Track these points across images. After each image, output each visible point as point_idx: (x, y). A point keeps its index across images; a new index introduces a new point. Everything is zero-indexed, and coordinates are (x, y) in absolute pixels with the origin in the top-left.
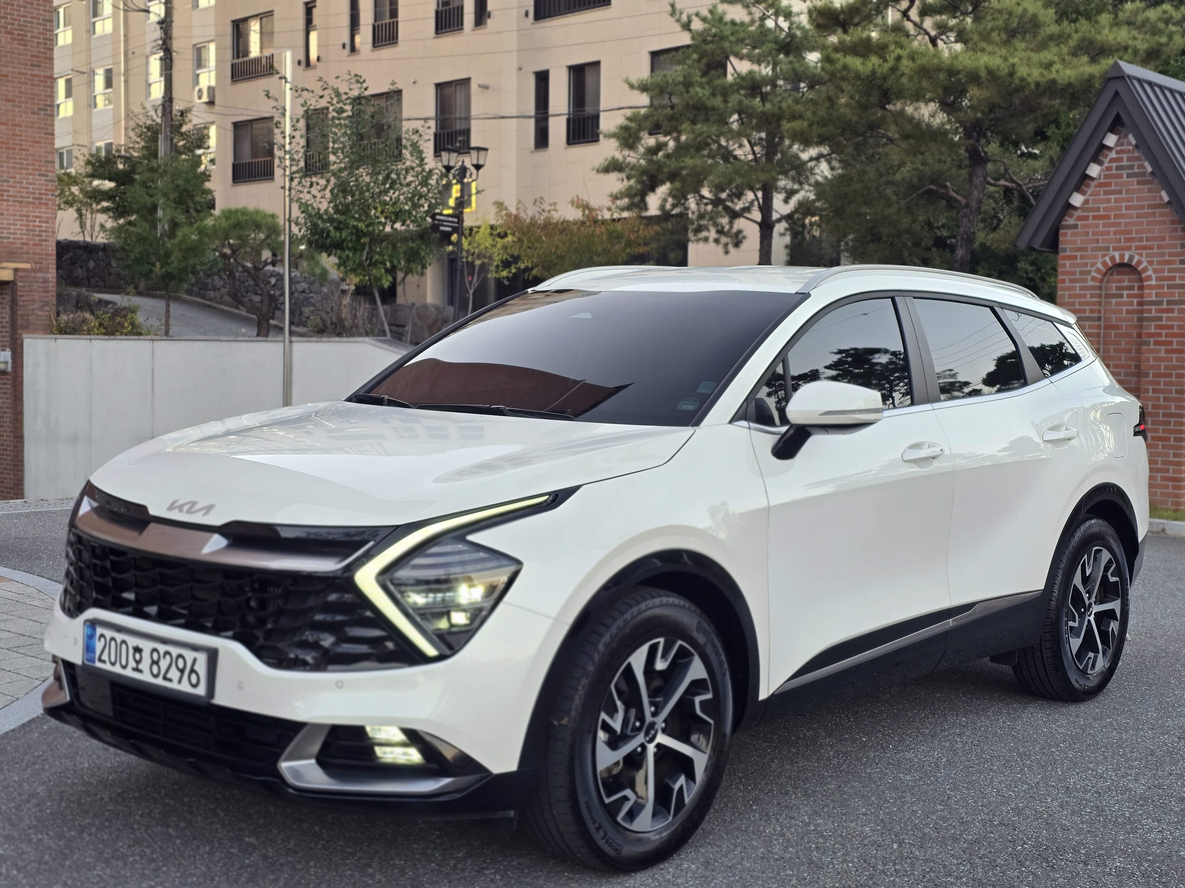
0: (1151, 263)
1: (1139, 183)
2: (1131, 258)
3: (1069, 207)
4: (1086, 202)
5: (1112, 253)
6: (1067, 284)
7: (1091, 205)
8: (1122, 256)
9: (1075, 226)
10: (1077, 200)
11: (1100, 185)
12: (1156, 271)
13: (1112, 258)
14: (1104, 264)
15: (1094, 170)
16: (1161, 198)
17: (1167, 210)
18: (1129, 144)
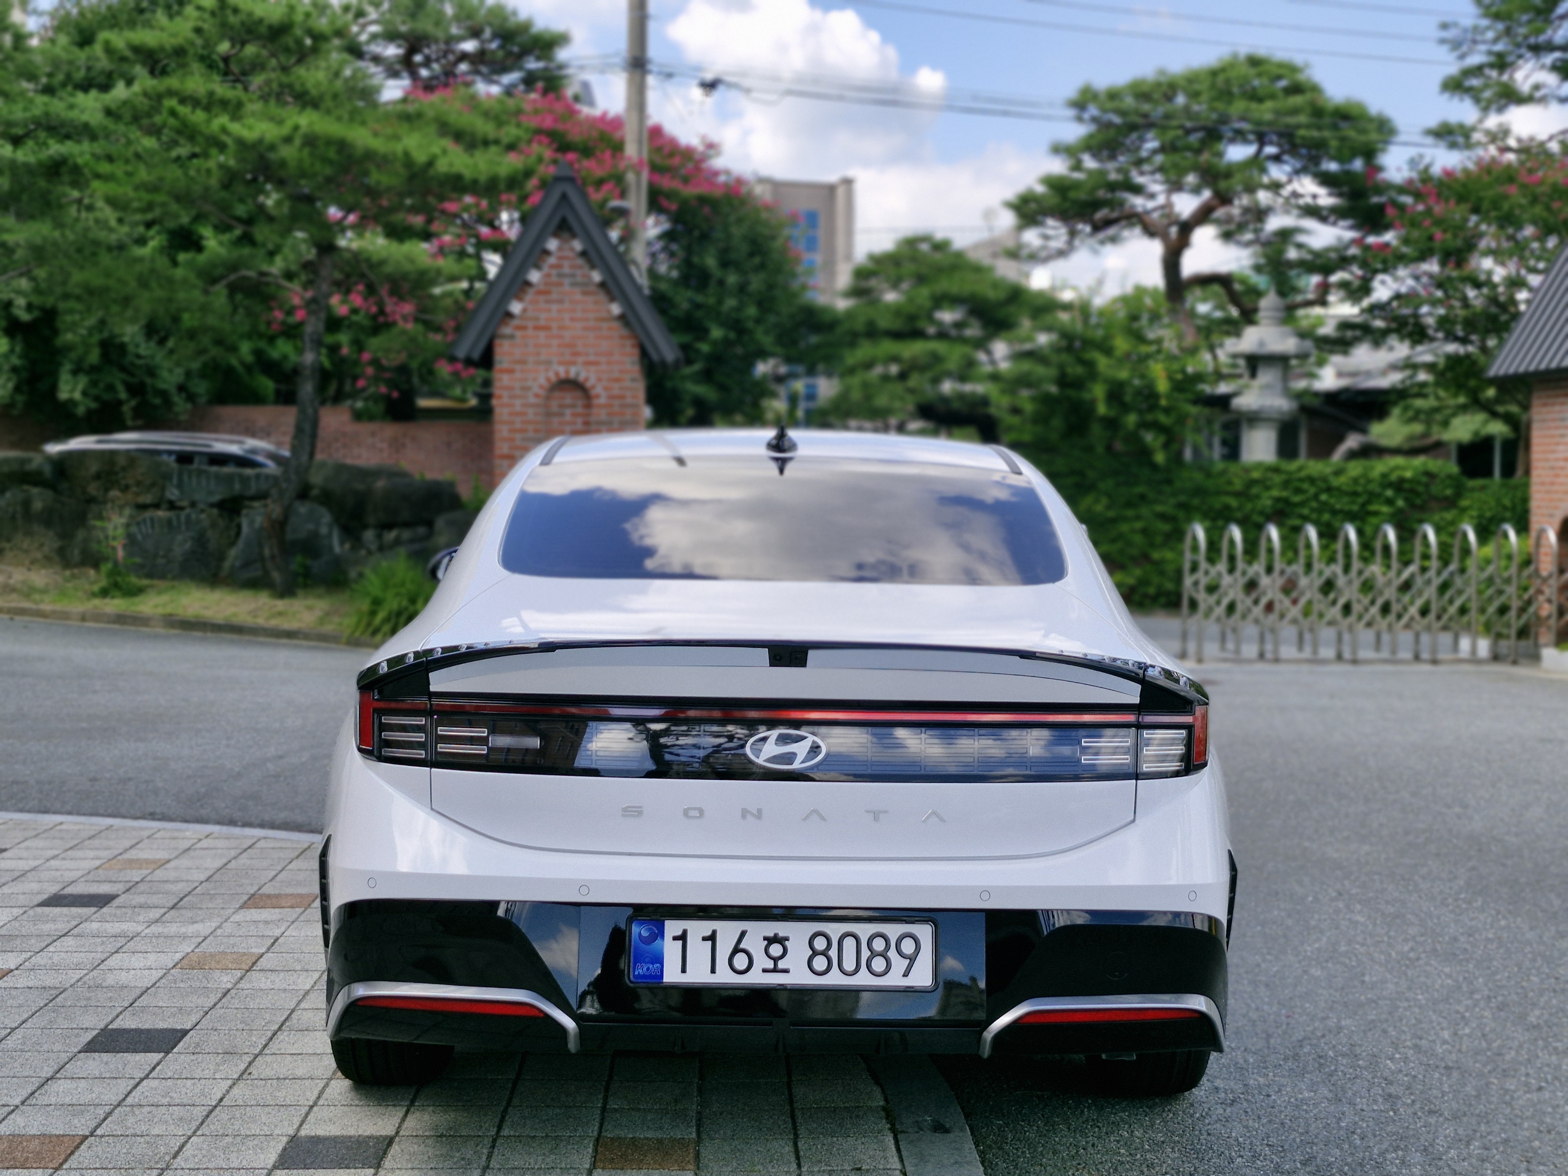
0: (599, 380)
1: (585, 293)
2: (578, 374)
3: (509, 315)
4: (524, 310)
5: (556, 367)
6: (505, 400)
7: (530, 314)
8: (567, 372)
9: (512, 337)
10: (516, 307)
11: (540, 293)
12: (606, 389)
13: (557, 374)
14: (548, 379)
15: (534, 276)
16: (609, 311)
17: (616, 324)
18: (572, 249)
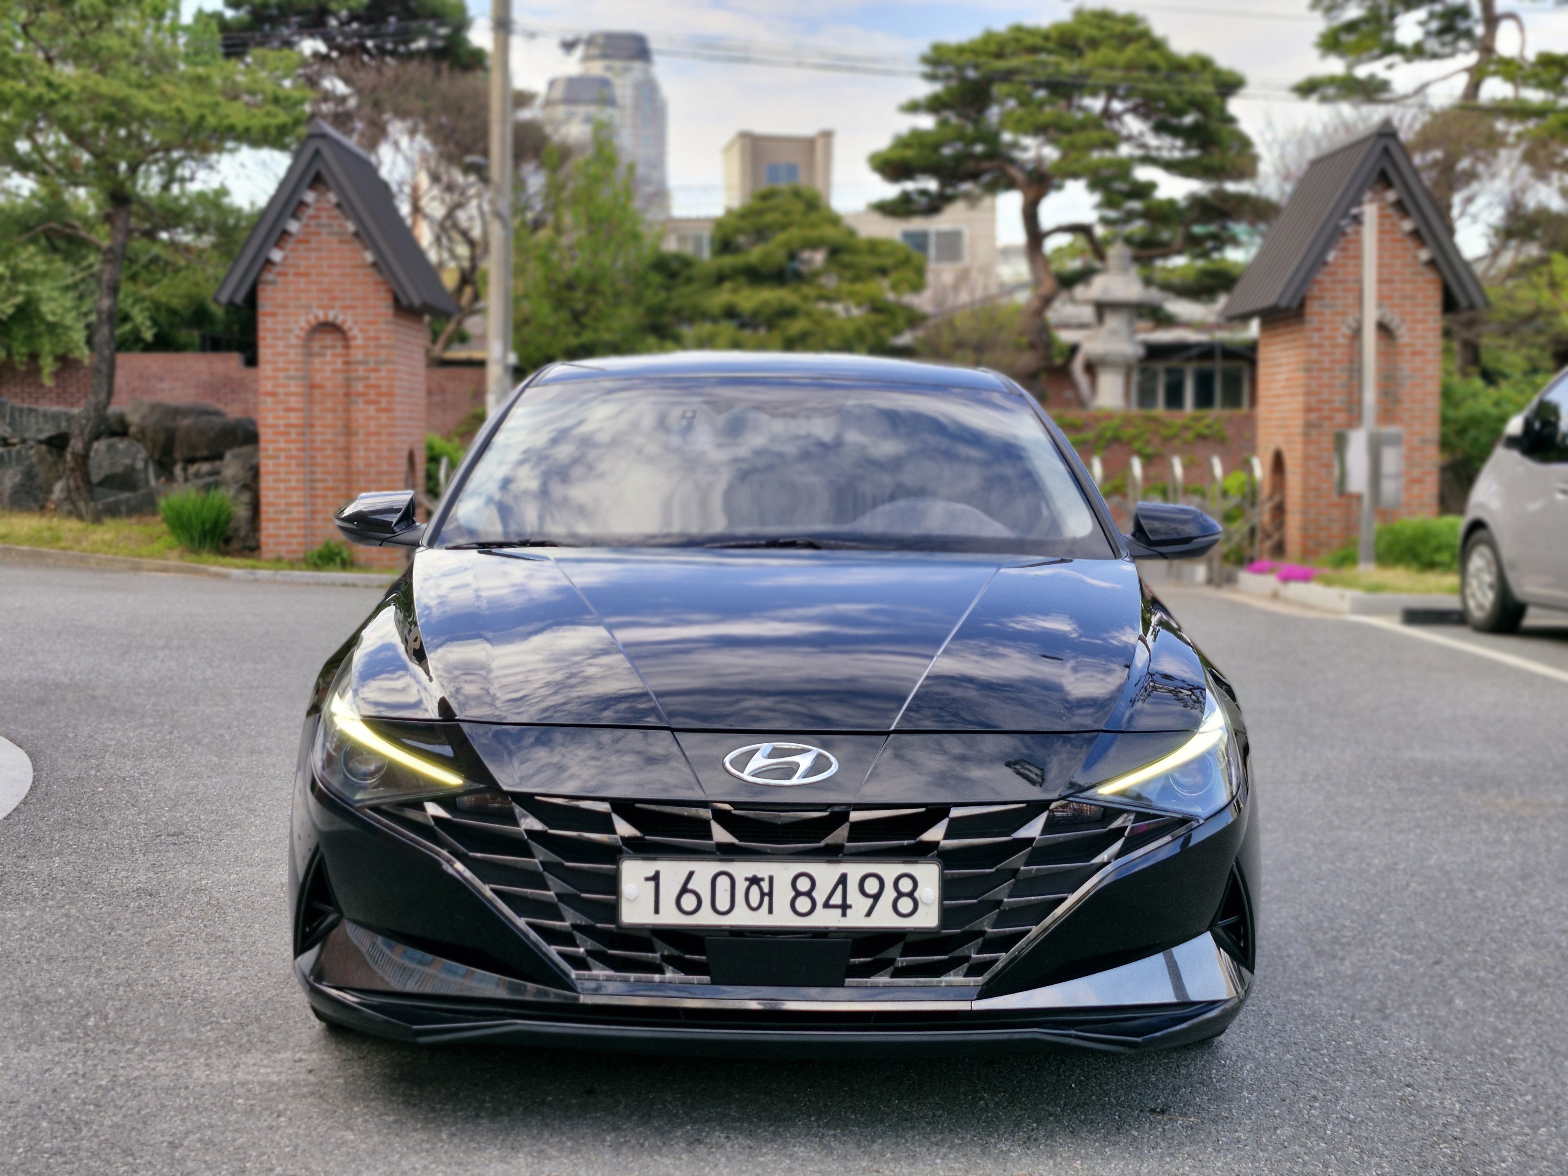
0: (356, 322)
1: (340, 242)
2: (336, 317)
3: (269, 262)
4: (285, 258)
5: (315, 311)
6: (269, 341)
7: (290, 261)
8: (326, 315)
9: (274, 283)
10: (277, 255)
11: (300, 242)
12: (362, 331)
13: (316, 317)
14: (308, 322)
15: (293, 226)
16: (363, 259)
17: (370, 271)
18: (328, 201)
